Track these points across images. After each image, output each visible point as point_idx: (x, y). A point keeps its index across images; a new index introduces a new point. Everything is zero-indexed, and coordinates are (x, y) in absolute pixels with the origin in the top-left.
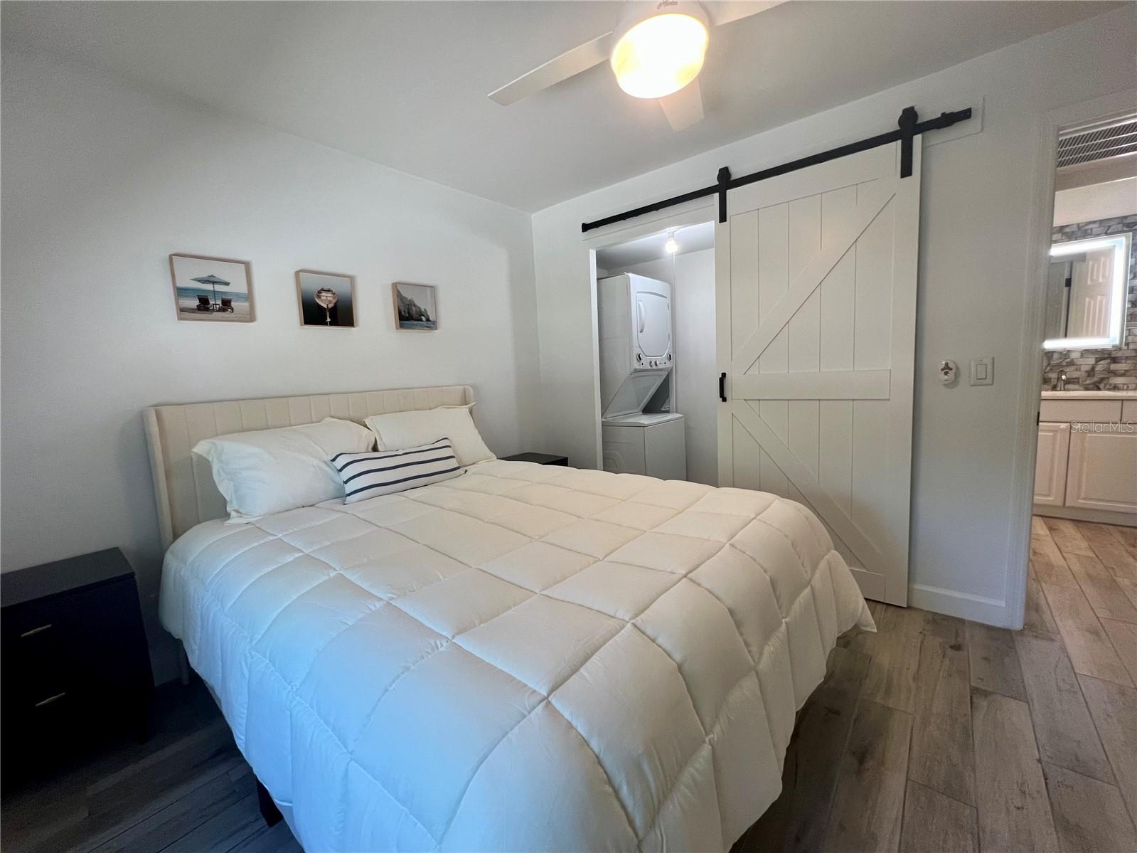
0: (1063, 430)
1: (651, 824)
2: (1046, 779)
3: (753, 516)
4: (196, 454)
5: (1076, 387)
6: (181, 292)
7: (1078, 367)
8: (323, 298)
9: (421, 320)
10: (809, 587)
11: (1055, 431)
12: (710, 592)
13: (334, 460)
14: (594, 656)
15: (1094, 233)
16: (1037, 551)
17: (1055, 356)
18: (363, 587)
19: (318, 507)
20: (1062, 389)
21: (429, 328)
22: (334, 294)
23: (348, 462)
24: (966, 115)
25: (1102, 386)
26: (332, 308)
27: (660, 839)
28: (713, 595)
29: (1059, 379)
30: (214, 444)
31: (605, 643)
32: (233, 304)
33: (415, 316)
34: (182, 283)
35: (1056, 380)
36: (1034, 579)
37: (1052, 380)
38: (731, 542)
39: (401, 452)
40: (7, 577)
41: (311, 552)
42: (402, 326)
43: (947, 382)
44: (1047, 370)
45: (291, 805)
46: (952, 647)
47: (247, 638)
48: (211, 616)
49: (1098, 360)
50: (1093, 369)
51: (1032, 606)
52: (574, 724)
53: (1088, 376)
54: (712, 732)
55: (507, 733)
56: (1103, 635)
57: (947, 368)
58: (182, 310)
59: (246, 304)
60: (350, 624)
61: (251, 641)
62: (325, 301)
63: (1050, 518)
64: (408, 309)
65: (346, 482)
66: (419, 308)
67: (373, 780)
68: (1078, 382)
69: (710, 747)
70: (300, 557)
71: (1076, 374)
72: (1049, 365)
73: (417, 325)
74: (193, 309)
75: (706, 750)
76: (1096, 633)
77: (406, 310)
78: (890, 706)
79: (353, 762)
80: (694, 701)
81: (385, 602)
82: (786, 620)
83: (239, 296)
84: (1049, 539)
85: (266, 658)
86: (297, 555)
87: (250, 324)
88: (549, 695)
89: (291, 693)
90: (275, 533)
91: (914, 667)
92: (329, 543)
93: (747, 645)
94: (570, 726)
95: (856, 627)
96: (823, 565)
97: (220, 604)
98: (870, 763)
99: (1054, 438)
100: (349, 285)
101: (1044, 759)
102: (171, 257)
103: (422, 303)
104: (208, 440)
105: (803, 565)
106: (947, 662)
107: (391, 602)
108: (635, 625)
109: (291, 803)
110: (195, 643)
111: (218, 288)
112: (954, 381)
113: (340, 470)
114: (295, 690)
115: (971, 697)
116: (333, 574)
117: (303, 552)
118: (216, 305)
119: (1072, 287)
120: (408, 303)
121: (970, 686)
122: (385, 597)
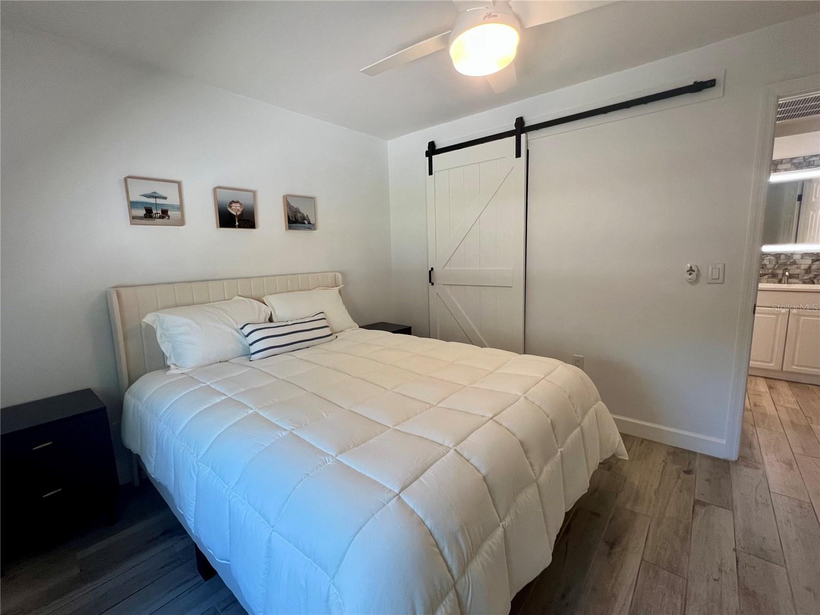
0: (783, 314)
1: (463, 571)
2: (737, 561)
3: (542, 376)
4: (145, 323)
5: (797, 281)
6: (133, 205)
7: (799, 266)
8: (233, 207)
9: (304, 223)
10: (580, 427)
11: (778, 315)
12: (508, 430)
13: (242, 328)
14: (429, 470)
15: (815, 163)
16: (757, 404)
17: (782, 257)
18: (272, 421)
19: (230, 362)
20: (786, 282)
21: (310, 229)
22: (241, 204)
23: (253, 329)
24: (711, 84)
25: (815, 281)
26: (239, 215)
27: (468, 582)
28: (510, 432)
29: (784, 274)
30: (158, 315)
31: (436, 461)
32: (169, 213)
33: (300, 220)
34: (134, 198)
35: (781, 276)
36: (752, 425)
37: (779, 275)
38: (524, 395)
39: (290, 323)
40: (5, 411)
41: (232, 396)
42: (290, 228)
43: (691, 281)
44: (775, 268)
45: (229, 563)
46: (685, 472)
47: (194, 454)
48: (165, 438)
49: (814, 261)
50: (810, 267)
51: (746, 443)
52: (416, 510)
53: (806, 273)
54: (505, 521)
55: (374, 515)
56: (795, 466)
57: (691, 270)
58: (134, 218)
59: (179, 213)
60: (266, 446)
61: (197, 456)
62: (235, 210)
63: (771, 379)
64: (295, 215)
65: (251, 345)
66: (303, 214)
67: (288, 543)
68: (798, 277)
69: (503, 529)
70: (225, 399)
71: (797, 271)
72: (777, 263)
73: (301, 227)
74: (141, 217)
75: (500, 531)
76: (790, 465)
77: (293, 216)
78: (636, 511)
79: (274, 532)
80: (493, 501)
81: (288, 432)
82: (561, 449)
83: (173, 207)
84: (768, 395)
85: (209, 467)
86: (223, 398)
87: (181, 227)
88: (400, 492)
89: (229, 490)
90: (205, 382)
91: (656, 486)
92: (244, 390)
93: (531, 465)
94: (413, 512)
95: (614, 456)
96: (592, 411)
97: (171, 430)
98: (618, 549)
99: (777, 319)
100: (252, 197)
101: (739, 548)
102: (126, 179)
103: (305, 211)
104: (154, 313)
105: (576, 412)
106: (680, 482)
107: (293, 432)
108: (455, 450)
109: (229, 561)
110: (152, 457)
111: (159, 201)
112: (696, 280)
113: (247, 336)
114: (231, 488)
115: (694, 507)
116: (250, 412)
117: (227, 396)
118: (157, 214)
119: (802, 202)
120: (294, 210)
121: (694, 499)
122: (289, 428)
